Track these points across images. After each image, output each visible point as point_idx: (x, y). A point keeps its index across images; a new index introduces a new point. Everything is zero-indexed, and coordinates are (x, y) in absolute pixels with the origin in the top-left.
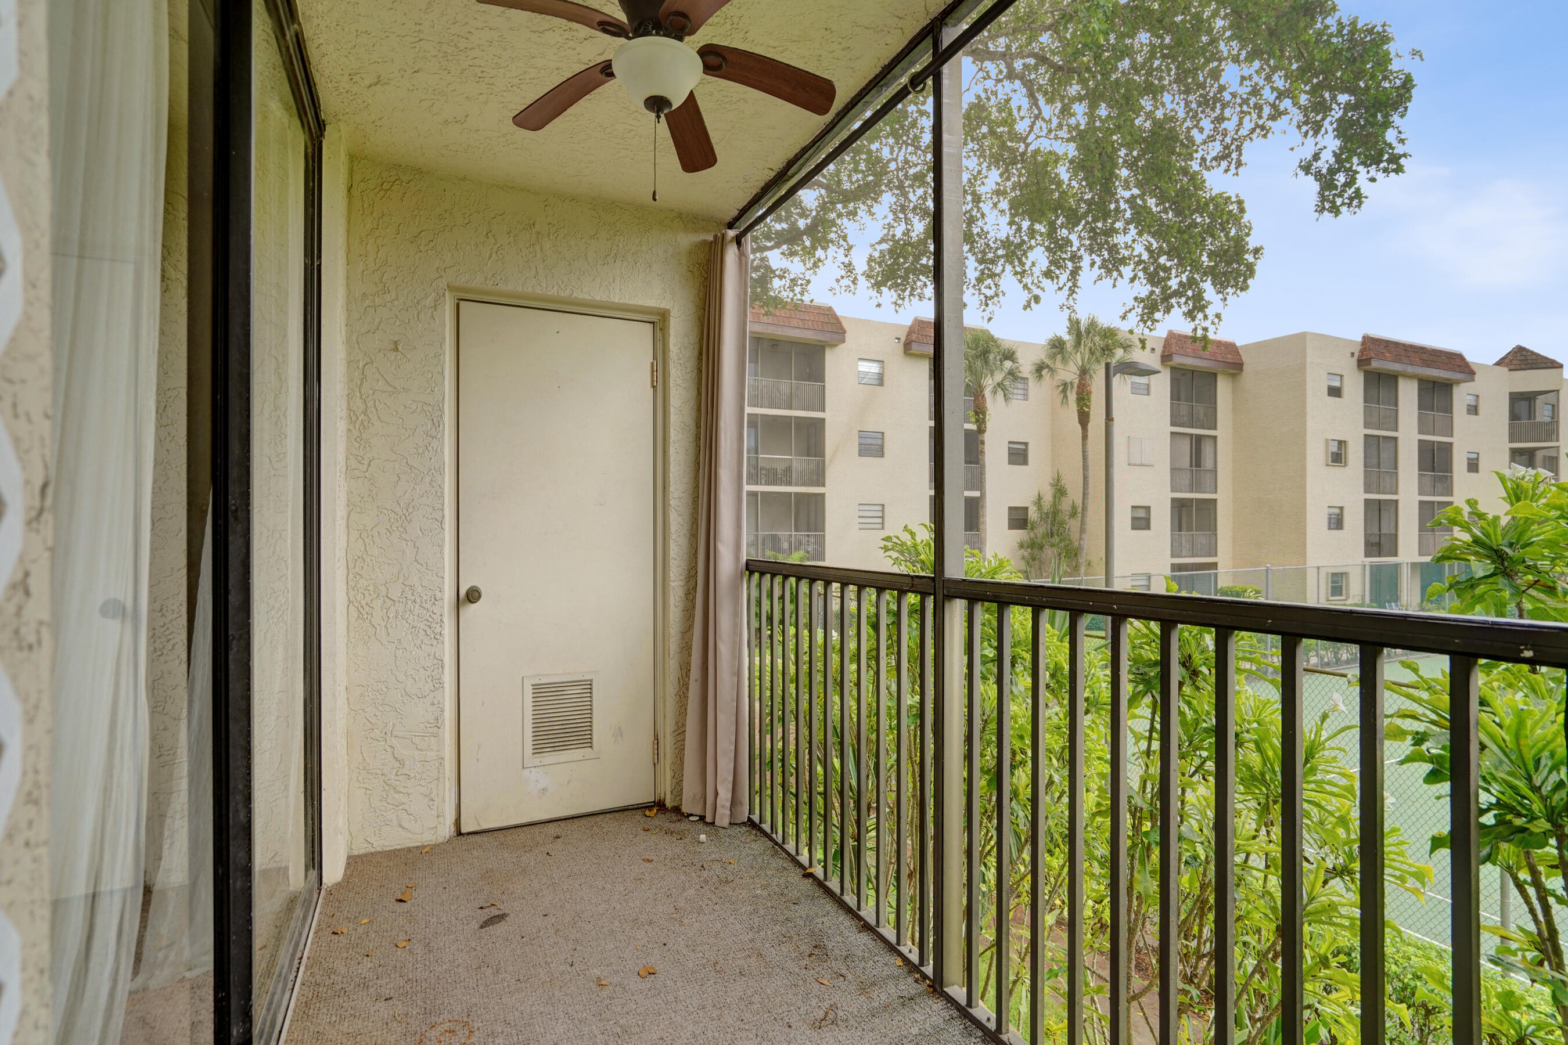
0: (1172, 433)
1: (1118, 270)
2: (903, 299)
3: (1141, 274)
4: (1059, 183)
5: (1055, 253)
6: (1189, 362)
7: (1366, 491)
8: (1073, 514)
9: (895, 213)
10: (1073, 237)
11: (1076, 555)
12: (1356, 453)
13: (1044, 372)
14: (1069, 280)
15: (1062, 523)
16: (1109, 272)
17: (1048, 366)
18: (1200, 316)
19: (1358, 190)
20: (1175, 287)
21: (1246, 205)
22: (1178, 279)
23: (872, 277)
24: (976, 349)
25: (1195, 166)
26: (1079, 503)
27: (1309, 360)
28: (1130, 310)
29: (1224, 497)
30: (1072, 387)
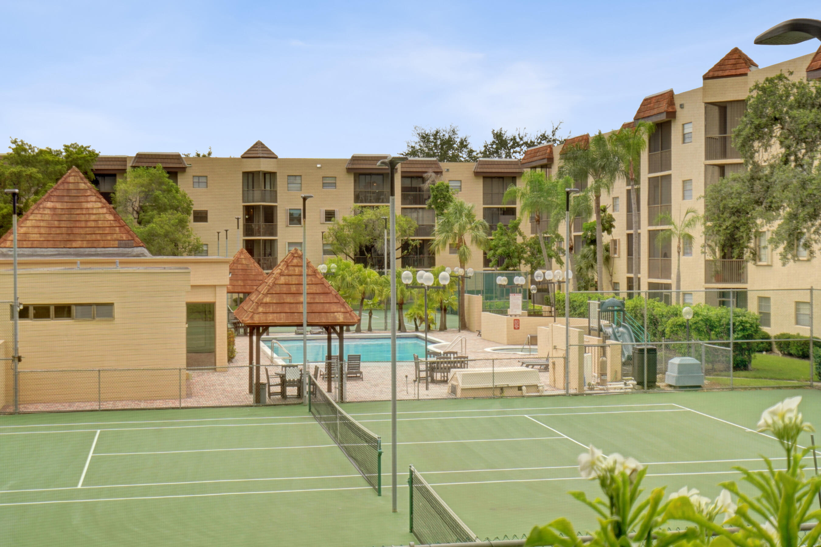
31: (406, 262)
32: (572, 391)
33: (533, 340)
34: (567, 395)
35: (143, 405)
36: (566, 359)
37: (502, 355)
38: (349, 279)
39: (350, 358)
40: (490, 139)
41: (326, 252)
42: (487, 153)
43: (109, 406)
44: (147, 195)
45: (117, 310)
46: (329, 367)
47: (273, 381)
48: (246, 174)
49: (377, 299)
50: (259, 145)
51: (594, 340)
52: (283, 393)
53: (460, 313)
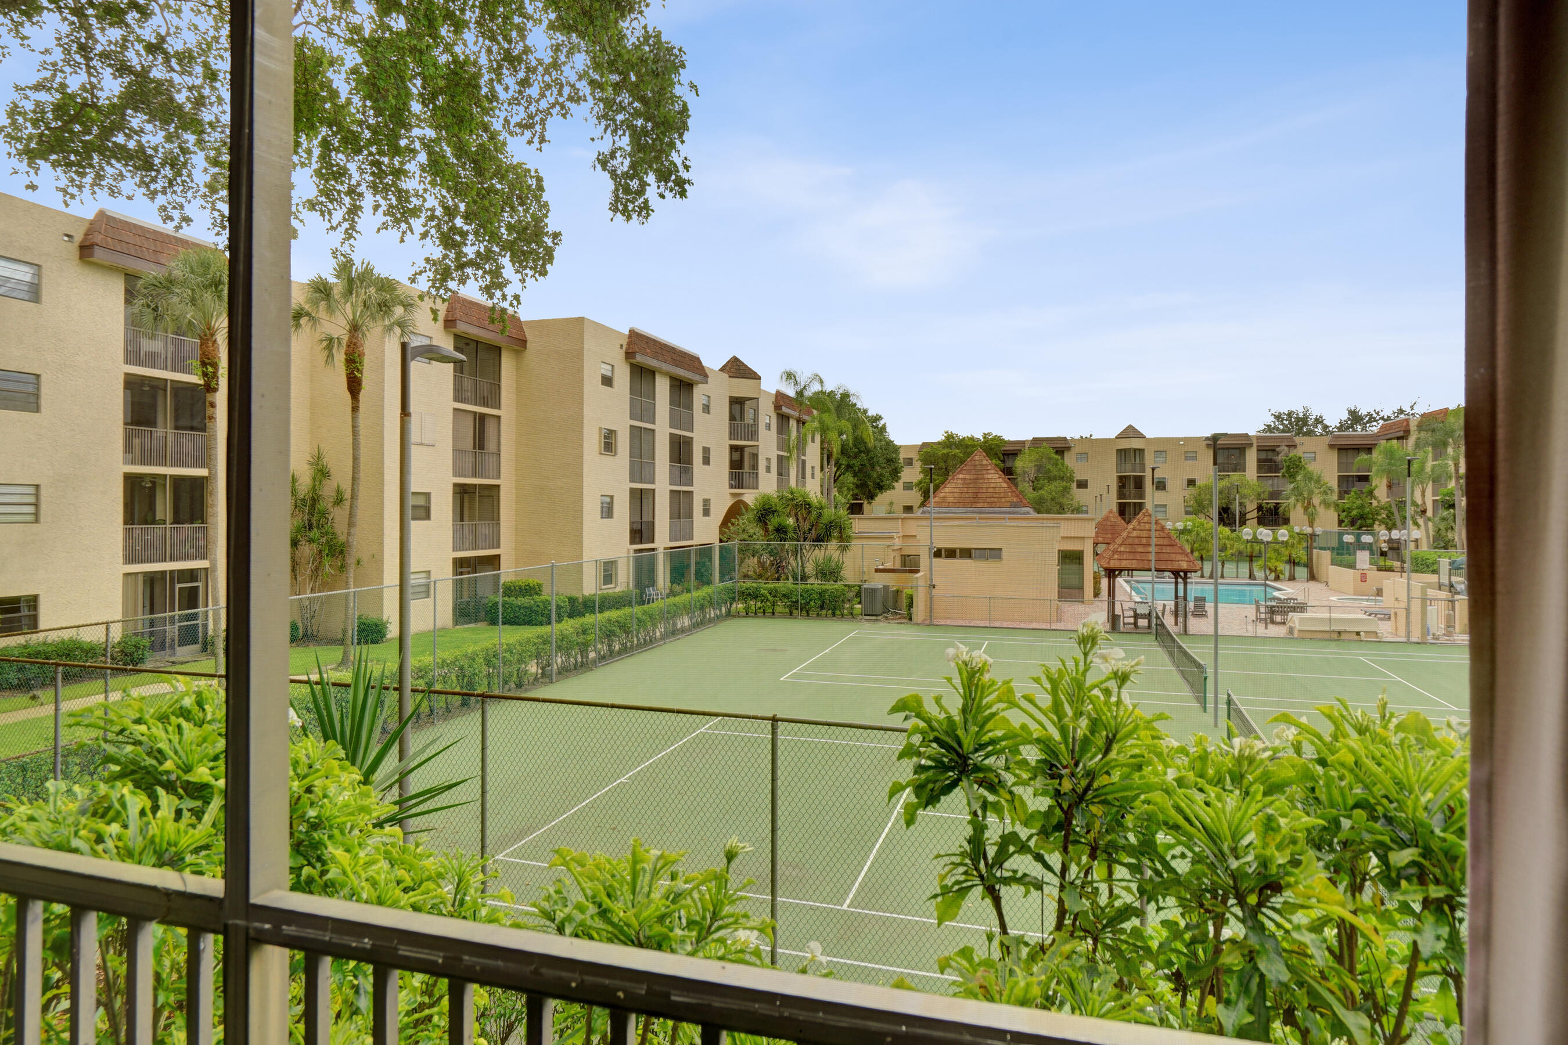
0: (455, 410)
1: (407, 223)
2: (80, 187)
3: (433, 231)
4: (334, 94)
5: (327, 180)
6: (474, 331)
7: (632, 481)
8: (339, 501)
9: (67, 51)
10: (352, 167)
11: (341, 552)
12: (623, 442)
13: (303, 321)
14: (345, 220)
15: (324, 514)
16: (397, 221)
17: (308, 314)
18: (498, 294)
19: (646, 201)
20: (471, 256)
21: (545, 184)
22: (476, 248)
23: (19, 139)
24: (204, 275)
25: (497, 125)
26: (346, 487)
27: (586, 346)
28: (421, 273)
29: (507, 482)
30: (339, 343)
31: (1261, 522)
32: (1413, 639)
33: (1379, 592)
34: (1408, 642)
35: (1023, 626)
36: (1408, 610)
37: (1347, 603)
38: (1203, 534)
39: (1197, 599)
40: (1345, 416)
41: (1187, 513)
42: (1342, 427)
43: (997, 624)
44: (1039, 468)
45: (1004, 554)
46: (1176, 605)
47: (1127, 614)
48: (1119, 451)
49: (1229, 552)
50: (1130, 428)
51: (1444, 594)
52: (1135, 624)
53: (1309, 565)
